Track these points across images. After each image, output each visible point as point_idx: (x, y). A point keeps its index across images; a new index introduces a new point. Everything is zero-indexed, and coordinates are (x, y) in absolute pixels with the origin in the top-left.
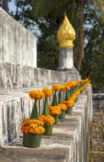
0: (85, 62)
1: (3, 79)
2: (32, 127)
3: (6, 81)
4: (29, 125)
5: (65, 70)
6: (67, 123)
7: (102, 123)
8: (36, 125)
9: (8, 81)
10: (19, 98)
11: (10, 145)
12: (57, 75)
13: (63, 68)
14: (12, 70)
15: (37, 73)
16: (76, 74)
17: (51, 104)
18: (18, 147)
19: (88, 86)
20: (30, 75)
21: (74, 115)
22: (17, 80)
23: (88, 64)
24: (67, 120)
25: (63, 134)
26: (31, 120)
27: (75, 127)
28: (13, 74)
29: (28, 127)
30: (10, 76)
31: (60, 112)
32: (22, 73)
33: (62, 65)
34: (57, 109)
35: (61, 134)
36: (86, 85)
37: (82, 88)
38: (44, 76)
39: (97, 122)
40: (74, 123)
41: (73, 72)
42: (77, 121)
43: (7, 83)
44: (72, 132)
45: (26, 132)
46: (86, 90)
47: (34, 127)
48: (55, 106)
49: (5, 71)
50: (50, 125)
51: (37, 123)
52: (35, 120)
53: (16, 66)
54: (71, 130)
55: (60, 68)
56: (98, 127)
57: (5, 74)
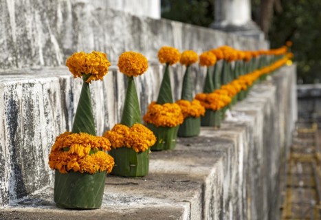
0: (279, 9)
1: (29, 38)
2: (75, 154)
3: (39, 43)
4: (68, 148)
5: (231, 29)
6: (200, 147)
7: (314, 152)
8: (88, 149)
9: (48, 43)
10: (56, 79)
11: (21, 203)
12: (199, 38)
13: (224, 24)
14: (60, 15)
15: (139, 29)
16: (256, 37)
17: (155, 99)
18: (39, 209)
19: (284, 65)
20: (118, 33)
21: (226, 129)
22: (75, 43)
23: (288, 15)
24: (204, 140)
25: (179, 175)
26: (74, 136)
27: (219, 156)
28: (64, 26)
29: (65, 155)
30: (55, 32)
31: (180, 120)
32: (93, 25)
33: (223, 17)
34: (172, 111)
35: (173, 175)
36: (279, 63)
37: (267, 69)
38: (160, 37)
39: (302, 151)
40: (218, 146)
41: (249, 33)
42: (228, 142)
43: (44, 49)
44: (206, 168)
45: (59, 167)
46: (276, 74)
47: (81, 154)
48: (167, 105)
49: (38, 17)
50: (141, 152)
51: (90, 142)
52: (83, 136)
53: (74, 7)
54: (203, 164)
55: (216, 24)
56: (303, 163)
57: (39, 25)
